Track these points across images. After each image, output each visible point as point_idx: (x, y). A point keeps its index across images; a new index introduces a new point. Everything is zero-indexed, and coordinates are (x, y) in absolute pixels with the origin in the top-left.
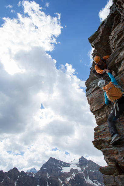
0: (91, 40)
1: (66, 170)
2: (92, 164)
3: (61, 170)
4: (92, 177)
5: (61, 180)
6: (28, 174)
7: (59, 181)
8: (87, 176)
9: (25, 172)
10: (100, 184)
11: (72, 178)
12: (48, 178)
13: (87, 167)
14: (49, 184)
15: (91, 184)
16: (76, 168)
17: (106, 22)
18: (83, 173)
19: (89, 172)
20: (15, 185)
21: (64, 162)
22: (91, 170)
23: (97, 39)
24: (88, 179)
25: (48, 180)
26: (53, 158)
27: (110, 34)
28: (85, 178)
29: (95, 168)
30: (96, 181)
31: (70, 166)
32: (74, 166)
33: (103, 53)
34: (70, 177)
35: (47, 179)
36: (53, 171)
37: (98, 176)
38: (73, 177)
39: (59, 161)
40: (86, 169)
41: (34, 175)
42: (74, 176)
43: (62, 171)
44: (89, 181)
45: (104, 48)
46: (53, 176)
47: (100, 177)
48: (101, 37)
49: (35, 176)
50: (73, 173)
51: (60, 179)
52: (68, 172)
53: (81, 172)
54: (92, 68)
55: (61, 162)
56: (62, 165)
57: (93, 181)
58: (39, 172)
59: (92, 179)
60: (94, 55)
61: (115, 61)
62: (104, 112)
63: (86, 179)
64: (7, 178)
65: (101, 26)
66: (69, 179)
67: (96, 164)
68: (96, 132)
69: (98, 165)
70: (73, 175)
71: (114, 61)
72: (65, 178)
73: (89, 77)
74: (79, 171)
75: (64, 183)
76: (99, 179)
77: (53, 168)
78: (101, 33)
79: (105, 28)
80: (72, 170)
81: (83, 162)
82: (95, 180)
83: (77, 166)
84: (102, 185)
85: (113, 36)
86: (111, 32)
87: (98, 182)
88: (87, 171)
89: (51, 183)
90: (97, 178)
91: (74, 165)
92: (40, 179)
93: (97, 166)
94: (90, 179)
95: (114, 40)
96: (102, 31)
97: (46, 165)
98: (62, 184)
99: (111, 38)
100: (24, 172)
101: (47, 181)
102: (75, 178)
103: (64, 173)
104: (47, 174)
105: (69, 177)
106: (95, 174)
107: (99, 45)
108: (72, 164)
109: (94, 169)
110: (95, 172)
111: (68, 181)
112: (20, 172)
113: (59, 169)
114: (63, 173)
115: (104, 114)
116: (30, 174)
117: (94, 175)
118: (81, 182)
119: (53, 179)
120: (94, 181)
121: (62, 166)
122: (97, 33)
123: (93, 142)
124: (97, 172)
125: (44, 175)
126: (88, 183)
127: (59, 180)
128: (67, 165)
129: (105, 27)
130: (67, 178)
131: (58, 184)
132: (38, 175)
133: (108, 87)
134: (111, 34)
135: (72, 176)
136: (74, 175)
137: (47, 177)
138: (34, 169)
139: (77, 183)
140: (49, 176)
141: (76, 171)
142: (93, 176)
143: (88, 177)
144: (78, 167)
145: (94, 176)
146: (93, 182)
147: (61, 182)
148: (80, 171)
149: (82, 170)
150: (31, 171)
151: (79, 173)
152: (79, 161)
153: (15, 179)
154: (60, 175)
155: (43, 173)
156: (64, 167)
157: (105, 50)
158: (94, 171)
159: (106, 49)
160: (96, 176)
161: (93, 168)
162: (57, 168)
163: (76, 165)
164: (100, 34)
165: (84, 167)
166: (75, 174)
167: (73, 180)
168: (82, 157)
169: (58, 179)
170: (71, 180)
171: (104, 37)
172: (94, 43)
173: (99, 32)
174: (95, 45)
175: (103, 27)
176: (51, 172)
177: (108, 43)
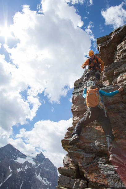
1: (20, 161)
2: (48, 163)
3: (16, 159)
4: (44, 174)
7: (9, 170)
8: (39, 172)
10: (48, 183)
13: (42, 164)
15: (40, 180)
16: (31, 161)
17: (121, 30)
18: (36, 168)
19: (42, 169)
21: (21, 153)
22: (44, 168)
23: (105, 42)
24: (39, 175)
26: (12, 145)
27: (119, 44)
28: (36, 173)
30: (45, 178)
31: (25, 158)
32: (30, 160)
33: (105, 59)
34: (22, 169)
36: (6, 158)
38: (25, 169)
39: (16, 149)
42: (26, 169)
43: (15, 161)
44: (39, 177)
45: (108, 54)
46: (4, 163)
48: (110, 43)
50: (27, 166)
51: (10, 167)
52: (22, 164)
55: (18, 151)
56: (18, 155)
57: (42, 178)
59: (42, 176)
63: (36, 175)
65: (114, 32)
66: (20, 170)
67: (52, 163)
69: (54, 165)
70: (25, 167)
72: (16, 168)
73: (81, 78)
74: (33, 165)
75: (13, 172)
76: (49, 177)
77: (7, 154)
78: (112, 39)
79: (118, 36)
80: (27, 163)
81: (40, 158)
82: (45, 177)
83: (33, 160)
84: (50, 184)
85: (122, 46)
86: (121, 42)
87: (47, 180)
88: (41, 168)
90: (47, 177)
93: (52, 166)
94: (40, 175)
95: (121, 51)
96: (114, 37)
98: (11, 173)
99: (119, 48)
103: (16, 164)
106: (47, 172)
107: (105, 50)
108: (29, 157)
109: (49, 168)
111: (18, 172)
113: (14, 158)
117: (46, 173)
118: (31, 176)
119: (3, 165)
121: (17, 156)
122: (107, 37)
126: (37, 179)
127: (10, 168)
128: (24, 156)
129: (118, 34)
130: (18, 169)
131: (7, 172)
134: (121, 44)
135: (24, 168)
136: (26, 168)
139: (26, 176)
141: (30, 164)
143: (39, 174)
144: (33, 161)
146: (43, 179)
147: (11, 171)
148: (34, 166)
149: (37, 165)
151: (33, 168)
152: (37, 156)
154: (12, 164)
156: (19, 158)
157: (107, 57)
158: (47, 170)
159: (109, 57)
160: (47, 175)
161: (48, 166)
162: (12, 156)
163: (32, 159)
164: (110, 39)
165: (39, 163)
166: (27, 167)
167: (24, 172)
168: (41, 153)
169: (8, 167)
170: (21, 172)
171: (113, 44)
172: (100, 45)
173: (110, 36)
174: (101, 47)
175: (117, 34)
176: (4, 158)
177: (114, 52)
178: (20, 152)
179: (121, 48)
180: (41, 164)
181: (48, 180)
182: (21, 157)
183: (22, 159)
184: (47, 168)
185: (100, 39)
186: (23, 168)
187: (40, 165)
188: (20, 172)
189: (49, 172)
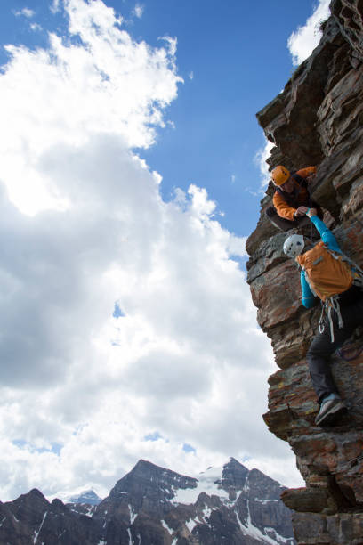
0: (264, 120)
1: (185, 497)
2: (262, 482)
3: (172, 496)
4: (261, 517)
5: (170, 527)
6: (74, 508)
7: (164, 531)
8: (246, 516)
9: (65, 502)
10: (284, 540)
11: (202, 520)
12: (132, 520)
13: (246, 488)
14: (134, 538)
15: (257, 538)
16: (213, 491)
17: (309, 67)
18: (234, 507)
19: (253, 505)
20: (35, 540)
21: (178, 476)
22: (256, 500)
23: (282, 115)
24: (250, 525)
25: (133, 527)
26: (148, 462)
27: (320, 104)
28: (239, 522)
29: (269, 491)
30: (270, 530)
31: (196, 487)
32: (209, 487)
33: (299, 157)
34: (197, 519)
35: (127, 523)
36: (146, 501)
37: (278, 516)
38: (206, 518)
39: (164, 470)
40: (242, 495)
41: (92, 511)
42: (208, 515)
43: (172, 501)
44: (250, 530)
45: (301, 142)
46: (146, 515)
47: (284, 519)
48: (295, 111)
49: (95, 514)
50: (206, 507)
51: (167, 523)
52: (191, 505)
53: (227, 505)
54: (266, 202)
55: (171, 473)
56: (173, 484)
57: (262, 529)
58: (105, 502)
59: (260, 524)
60: (272, 162)
61: (334, 183)
62: (300, 330)
63: (241, 525)
64: (10, 519)
65: (295, 79)
66: (195, 524)
67: (271, 480)
68: (273, 388)
69: (279, 485)
70: (204, 511)
71: (331, 182)
72: (181, 521)
74: (222, 500)
75: (178, 535)
76: (280, 524)
77: (146, 490)
78: (295, 99)
79: (306, 85)
80: (203, 498)
81: (234, 474)
82: (268, 526)
83: (217, 485)
84: (289, 541)
85: (330, 109)
86: (324, 96)
87: (276, 534)
88: (245, 501)
89: (139, 537)
90: (273, 522)
91: (209, 482)
92: (110, 524)
93: (275, 487)
94: (252, 523)
95: (331, 122)
96: (298, 94)
97: (126, 483)
98: (172, 538)
99: (324, 114)
100: (60, 501)
101: (129, 530)
102: (210, 520)
103: (178, 508)
104: (130, 508)
105: (193, 518)
106: (270, 509)
107: (288, 135)
108: (203, 479)
109: (267, 496)
110: (269, 505)
111: (191, 529)
112: (51, 502)
113: (165, 494)
114: (176, 505)
115: (298, 335)
116: (79, 507)
117: (266, 512)
118: (229, 533)
119: (147, 523)
120: (265, 529)
121: (173, 487)
122: (283, 100)
123: (265, 416)
124: (276, 504)
125: (120, 511)
126: (248, 537)
127: (165, 525)
128: (190, 483)
129: (306, 82)
130: (188, 521)
131: (162, 538)
132: (104, 511)
133: (313, 257)
134: (323, 104)
135: (203, 514)
136: (207, 512)
137: (129, 517)
138: (92, 493)
139: (215, 536)
140: (136, 515)
141: (214, 500)
142: (263, 515)
143: (249, 520)
144: (219, 488)
145: (267, 516)
146: (264, 534)
147: (171, 531)
148: (226, 501)
149: (232, 498)
150: (81, 499)
151: (224, 507)
152: (224, 472)
153: (35, 522)
154: (166, 512)
155: (117, 506)
156: (180, 490)
157: (304, 151)
158: (265, 502)
159: (307, 147)
160: (271, 517)
161: (265, 491)
162: (160, 492)
163: (215, 483)
164: (291, 102)
165: (238, 490)
166: (210, 510)
167: (207, 526)
168: (233, 460)
169: (161, 524)
170: (198, 528)
171: (303, 111)
172: (273, 128)
173: (288, 94)
174: (275, 134)
175: (302, 82)
176: (142, 503)
177: (315, 129)
178: (175, 474)
179: (327, 114)
180: (243, 492)
181: (280, 534)
182: (185, 488)
183: (188, 490)
184: (262, 496)
185: (265, 112)
186: (200, 515)
187: (241, 495)
188: (194, 528)
189: (272, 507)
